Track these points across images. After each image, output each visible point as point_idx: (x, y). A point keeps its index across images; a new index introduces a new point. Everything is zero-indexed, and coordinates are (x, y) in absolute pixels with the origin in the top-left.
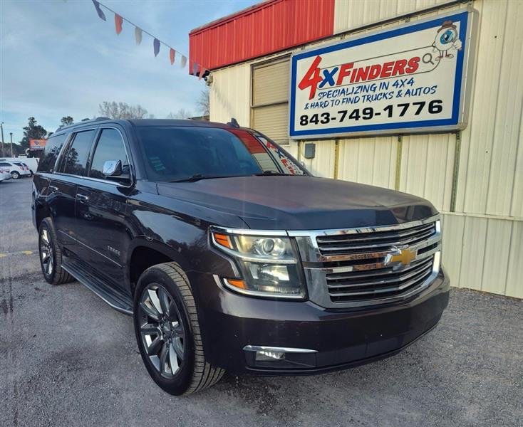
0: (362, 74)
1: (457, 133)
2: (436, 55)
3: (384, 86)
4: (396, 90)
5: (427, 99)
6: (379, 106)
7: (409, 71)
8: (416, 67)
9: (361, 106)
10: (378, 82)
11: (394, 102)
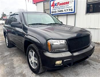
0: (61, 4)
1: (75, 14)
2: (71, 1)
3: (64, 6)
4: (66, 7)
5: (70, 8)
6: (63, 10)
7: (68, 4)
8: (69, 3)
9: (61, 10)
10: (63, 5)
11: (66, 9)
